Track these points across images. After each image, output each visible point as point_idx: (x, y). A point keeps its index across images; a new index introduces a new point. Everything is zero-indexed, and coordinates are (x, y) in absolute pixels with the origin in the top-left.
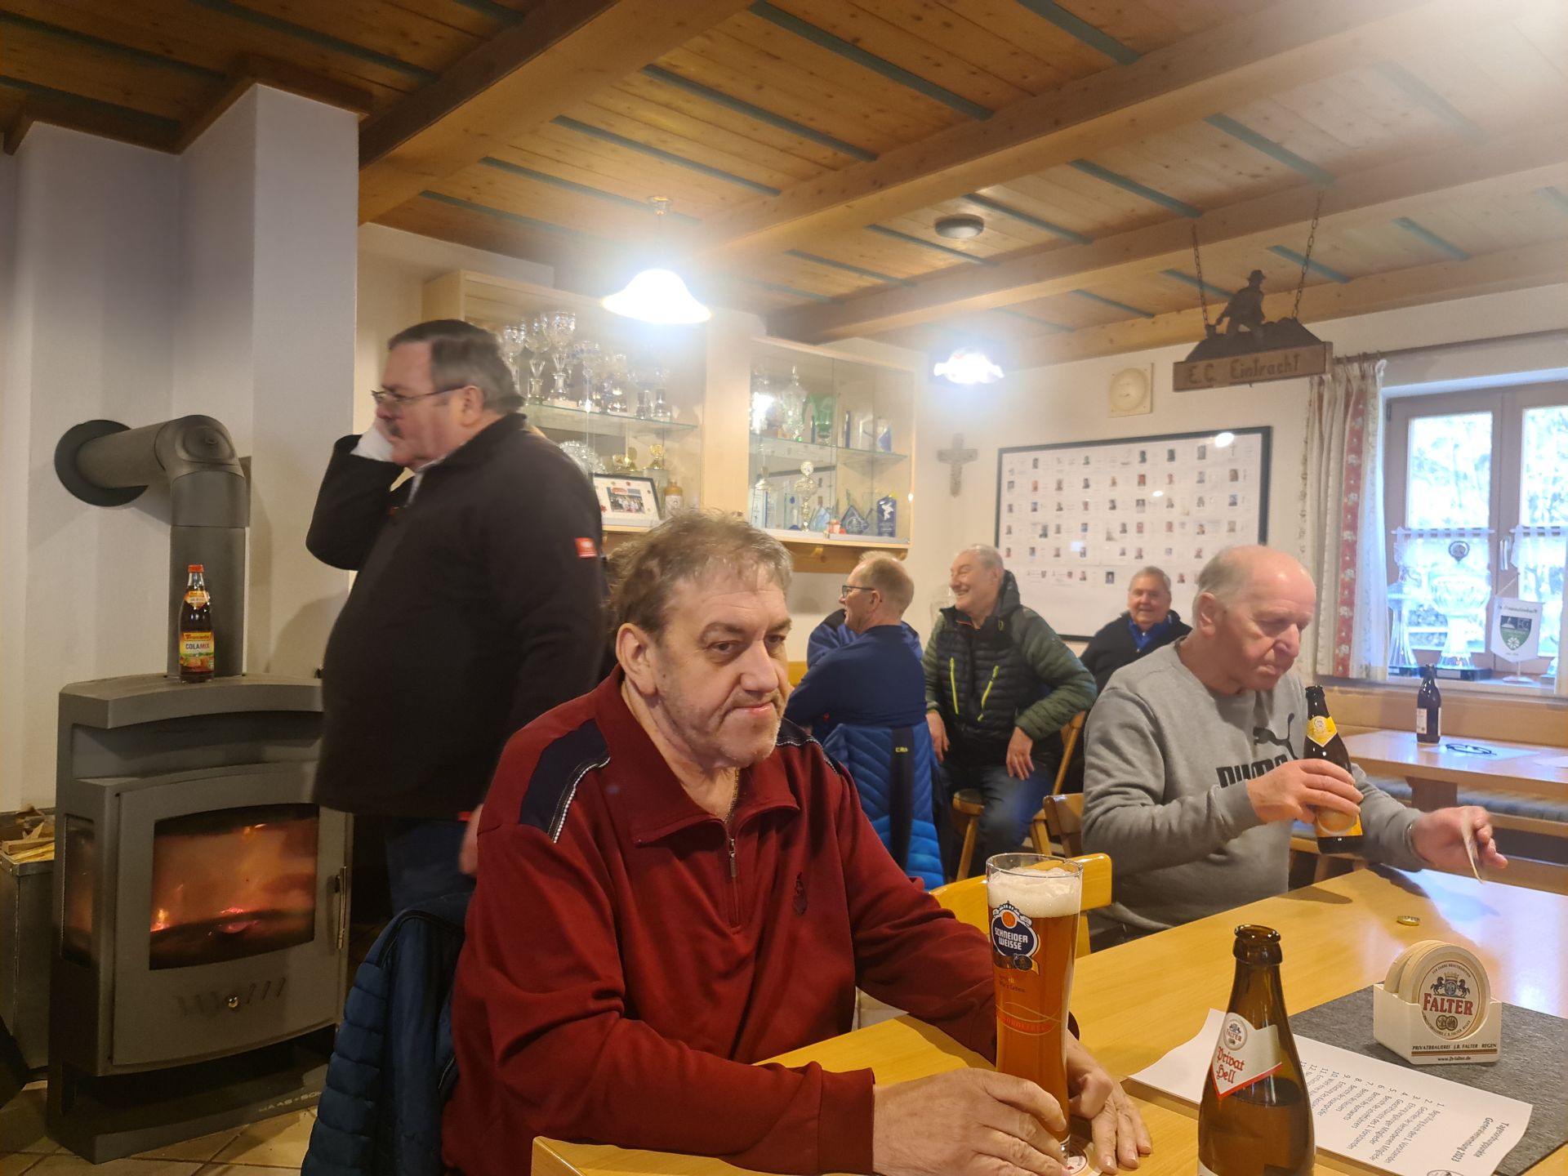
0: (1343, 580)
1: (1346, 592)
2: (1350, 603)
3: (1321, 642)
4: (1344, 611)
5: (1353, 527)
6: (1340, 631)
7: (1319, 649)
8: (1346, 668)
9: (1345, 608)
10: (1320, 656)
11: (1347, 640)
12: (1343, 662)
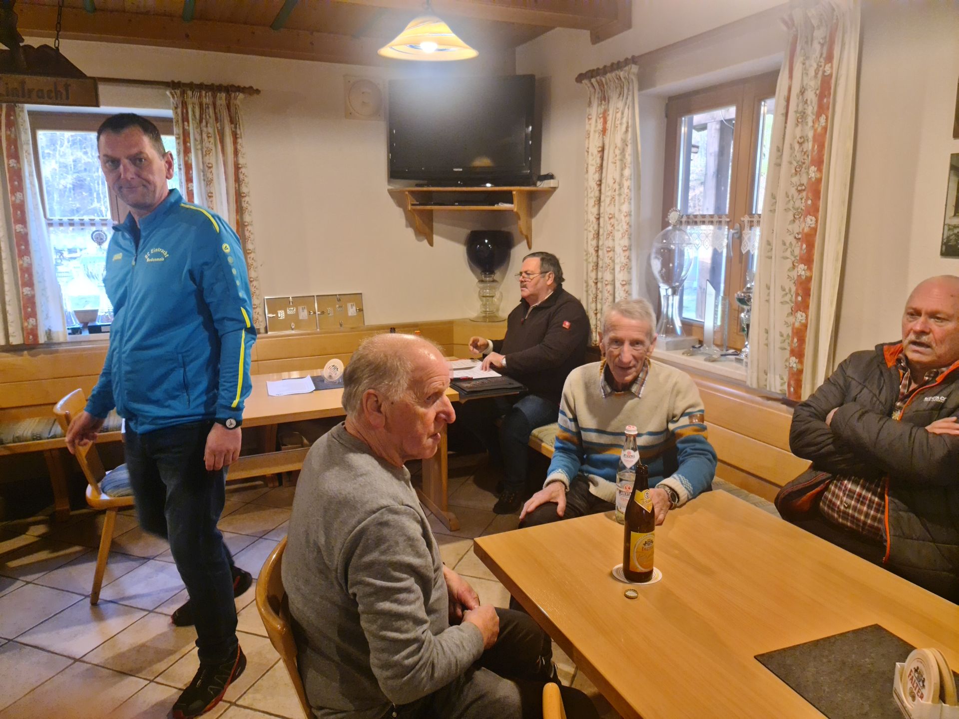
0: (21, 265)
1: (26, 275)
2: (30, 284)
3: (10, 318)
4: (26, 290)
5: (23, 221)
6: (25, 307)
7: (9, 324)
8: (36, 336)
9: (28, 288)
10: (11, 330)
11: (34, 314)
12: (34, 332)
